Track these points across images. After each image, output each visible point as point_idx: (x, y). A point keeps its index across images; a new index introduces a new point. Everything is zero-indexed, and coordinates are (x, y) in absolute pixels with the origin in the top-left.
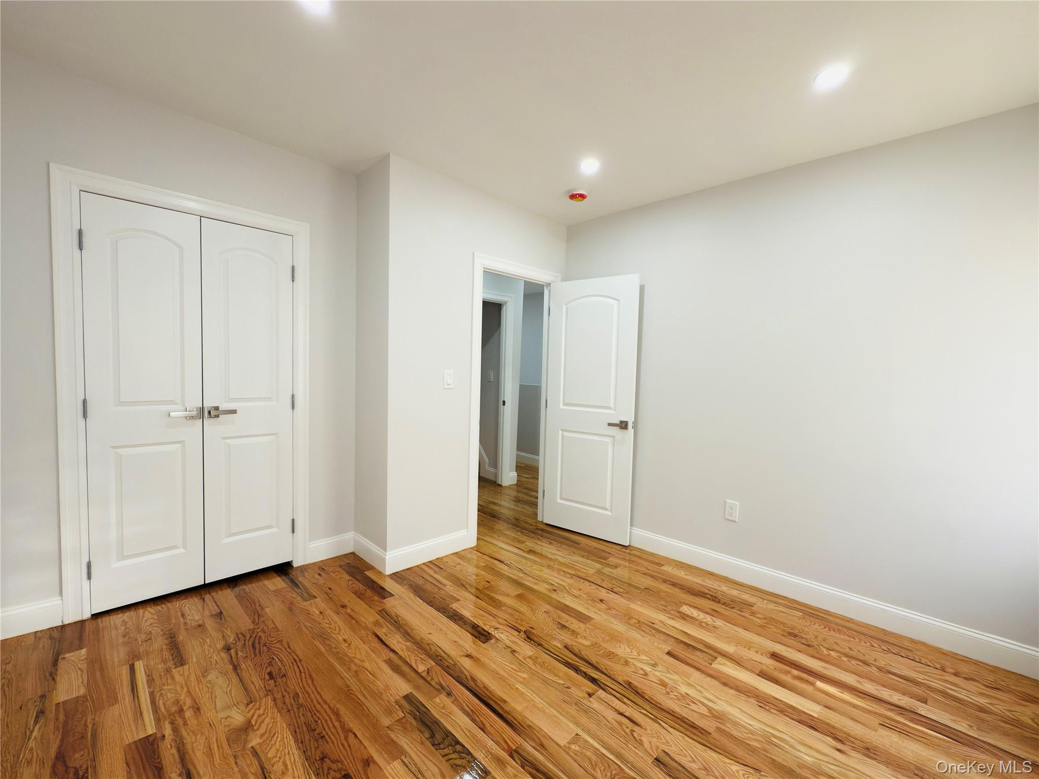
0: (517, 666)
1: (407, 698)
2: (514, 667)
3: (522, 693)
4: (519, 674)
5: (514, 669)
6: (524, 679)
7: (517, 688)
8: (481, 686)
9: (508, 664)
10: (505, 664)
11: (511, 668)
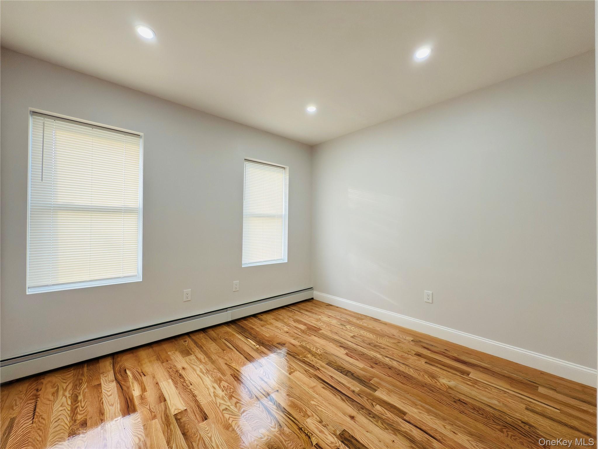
0: (318, 409)
1: (376, 390)
2: (319, 408)
3: (314, 392)
4: (316, 404)
5: (320, 407)
6: (313, 401)
7: (317, 394)
8: (337, 396)
9: (324, 411)
10: (326, 411)
11: (321, 408)
